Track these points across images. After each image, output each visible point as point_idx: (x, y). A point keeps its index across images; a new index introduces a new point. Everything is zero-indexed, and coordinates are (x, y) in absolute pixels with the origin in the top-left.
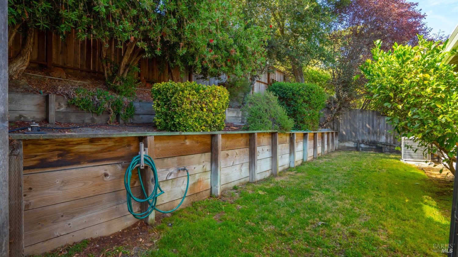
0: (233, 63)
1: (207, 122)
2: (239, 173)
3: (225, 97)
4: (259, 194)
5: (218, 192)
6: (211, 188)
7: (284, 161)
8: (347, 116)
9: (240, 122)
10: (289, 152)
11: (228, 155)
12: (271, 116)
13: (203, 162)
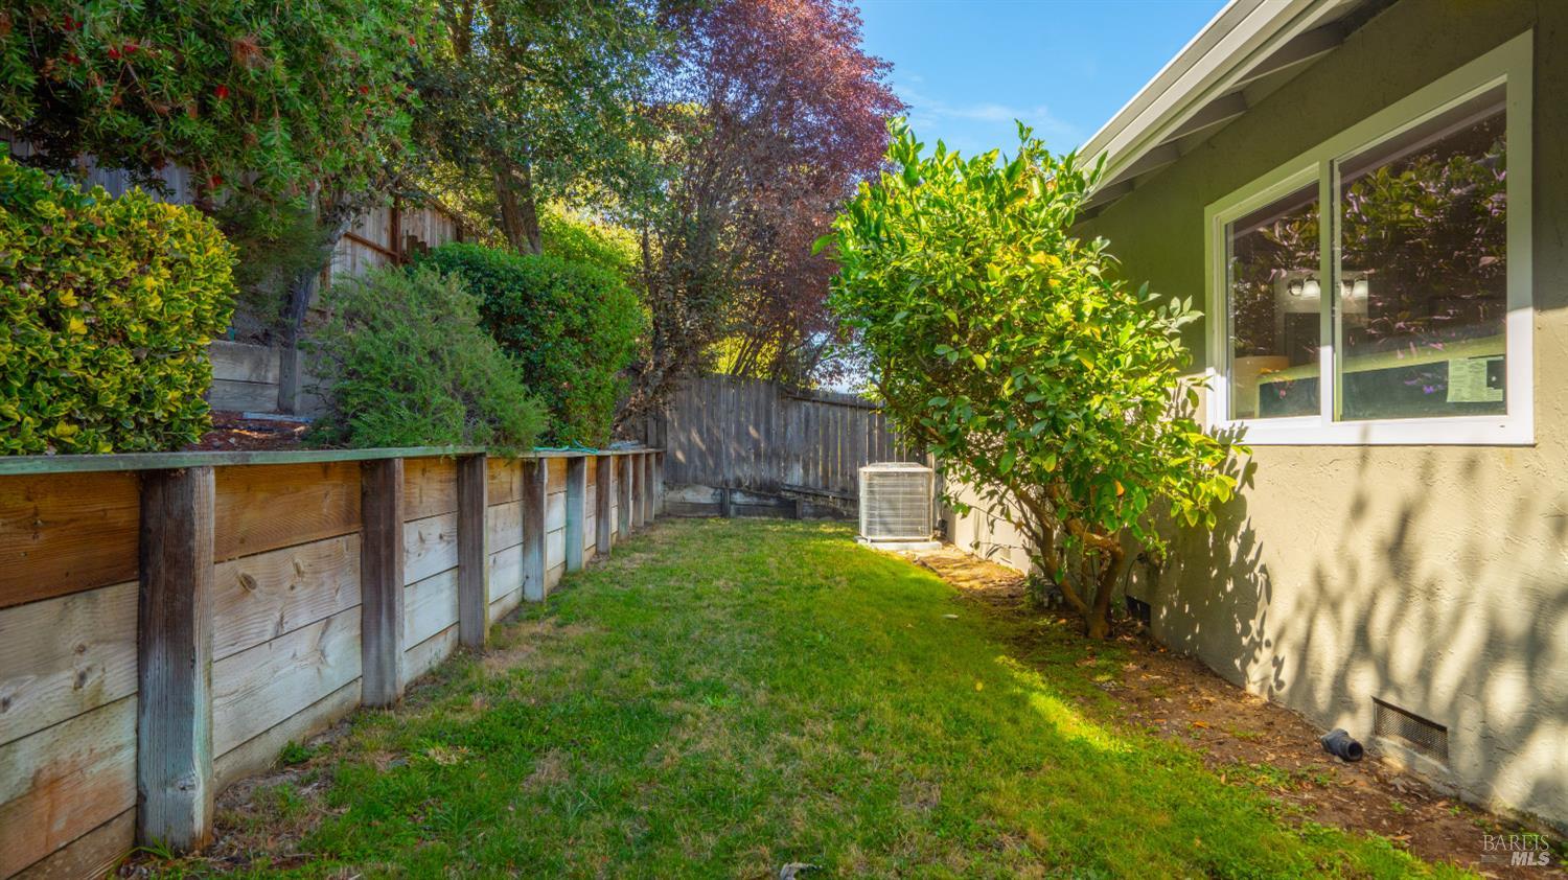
0: (244, 113)
1: (91, 398)
2: (311, 672)
3: (213, 268)
4: (433, 769)
5: (192, 819)
6: (141, 798)
7: (504, 580)
8: (690, 397)
9: (272, 406)
10: (520, 540)
11: (248, 583)
12: (457, 385)
13: (82, 650)
